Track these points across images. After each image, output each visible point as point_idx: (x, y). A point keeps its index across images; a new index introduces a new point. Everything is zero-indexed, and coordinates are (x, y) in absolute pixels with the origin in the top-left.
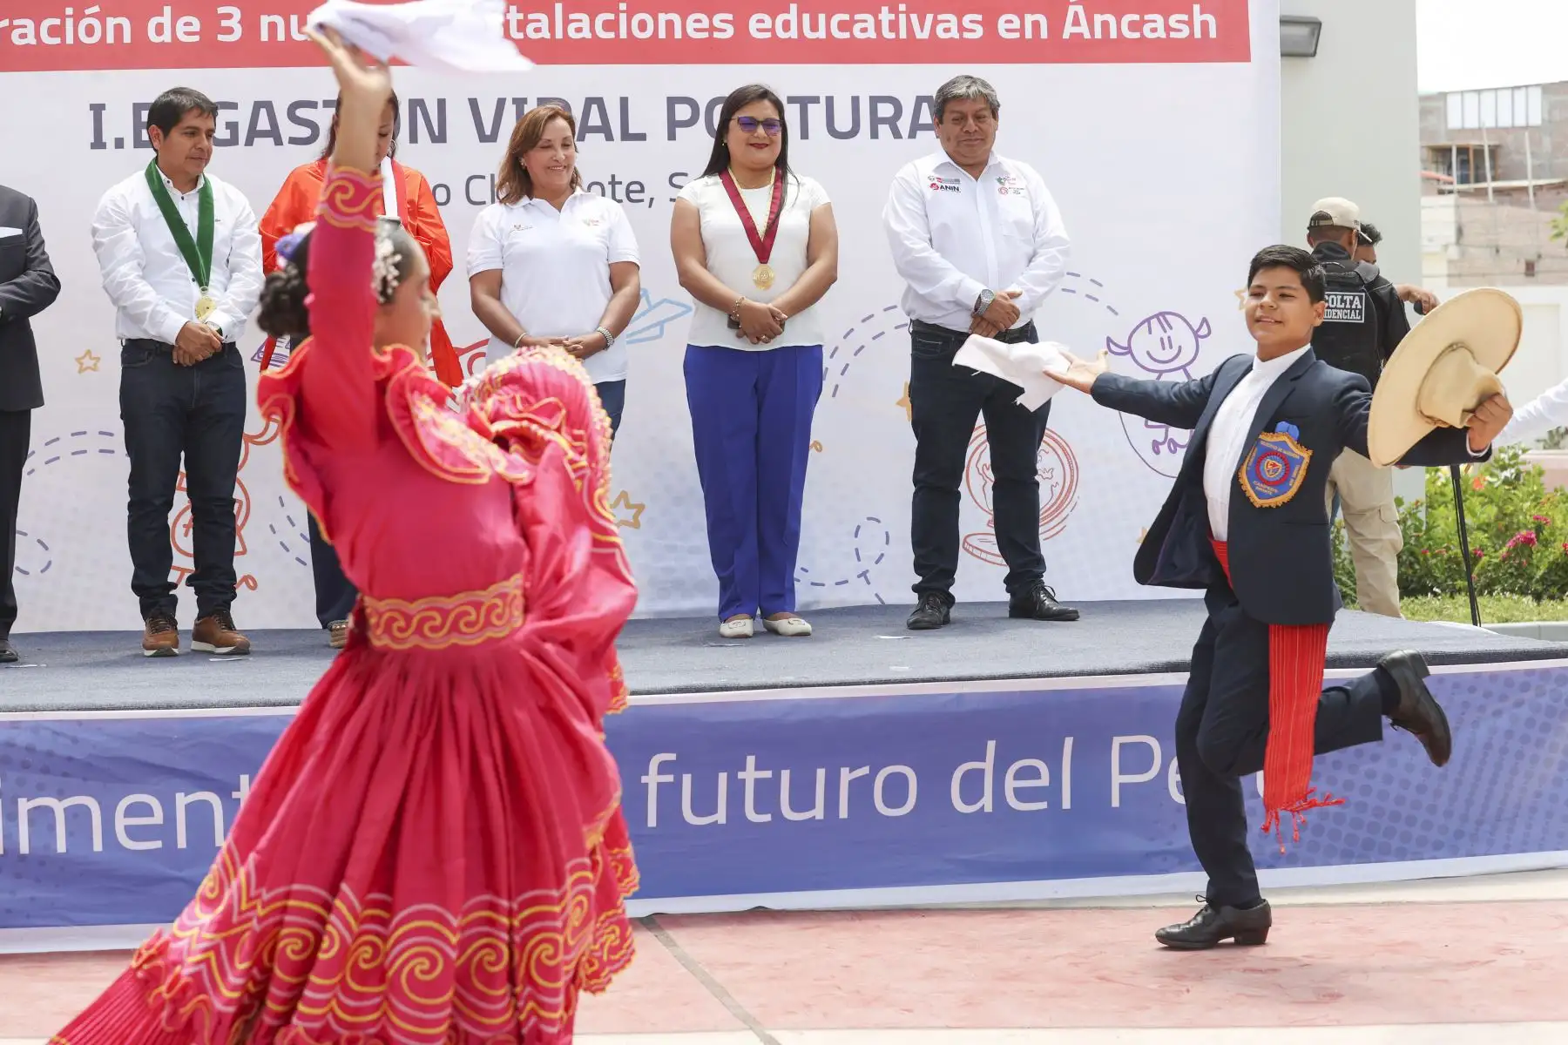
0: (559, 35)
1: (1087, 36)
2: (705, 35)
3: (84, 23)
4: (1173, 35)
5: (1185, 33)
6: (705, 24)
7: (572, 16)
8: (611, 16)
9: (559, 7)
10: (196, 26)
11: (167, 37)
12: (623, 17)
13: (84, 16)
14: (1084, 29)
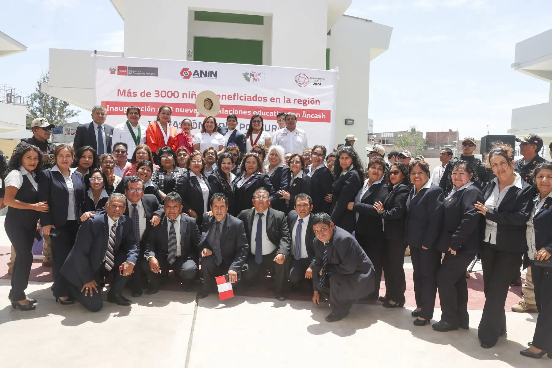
0: (223, 113)
1: (306, 117)
2: (246, 114)
3: (148, 108)
4: (319, 118)
5: (321, 118)
6: (246, 112)
7: (225, 110)
9: (223, 109)
12: (233, 111)
13: (148, 107)
14: (305, 116)
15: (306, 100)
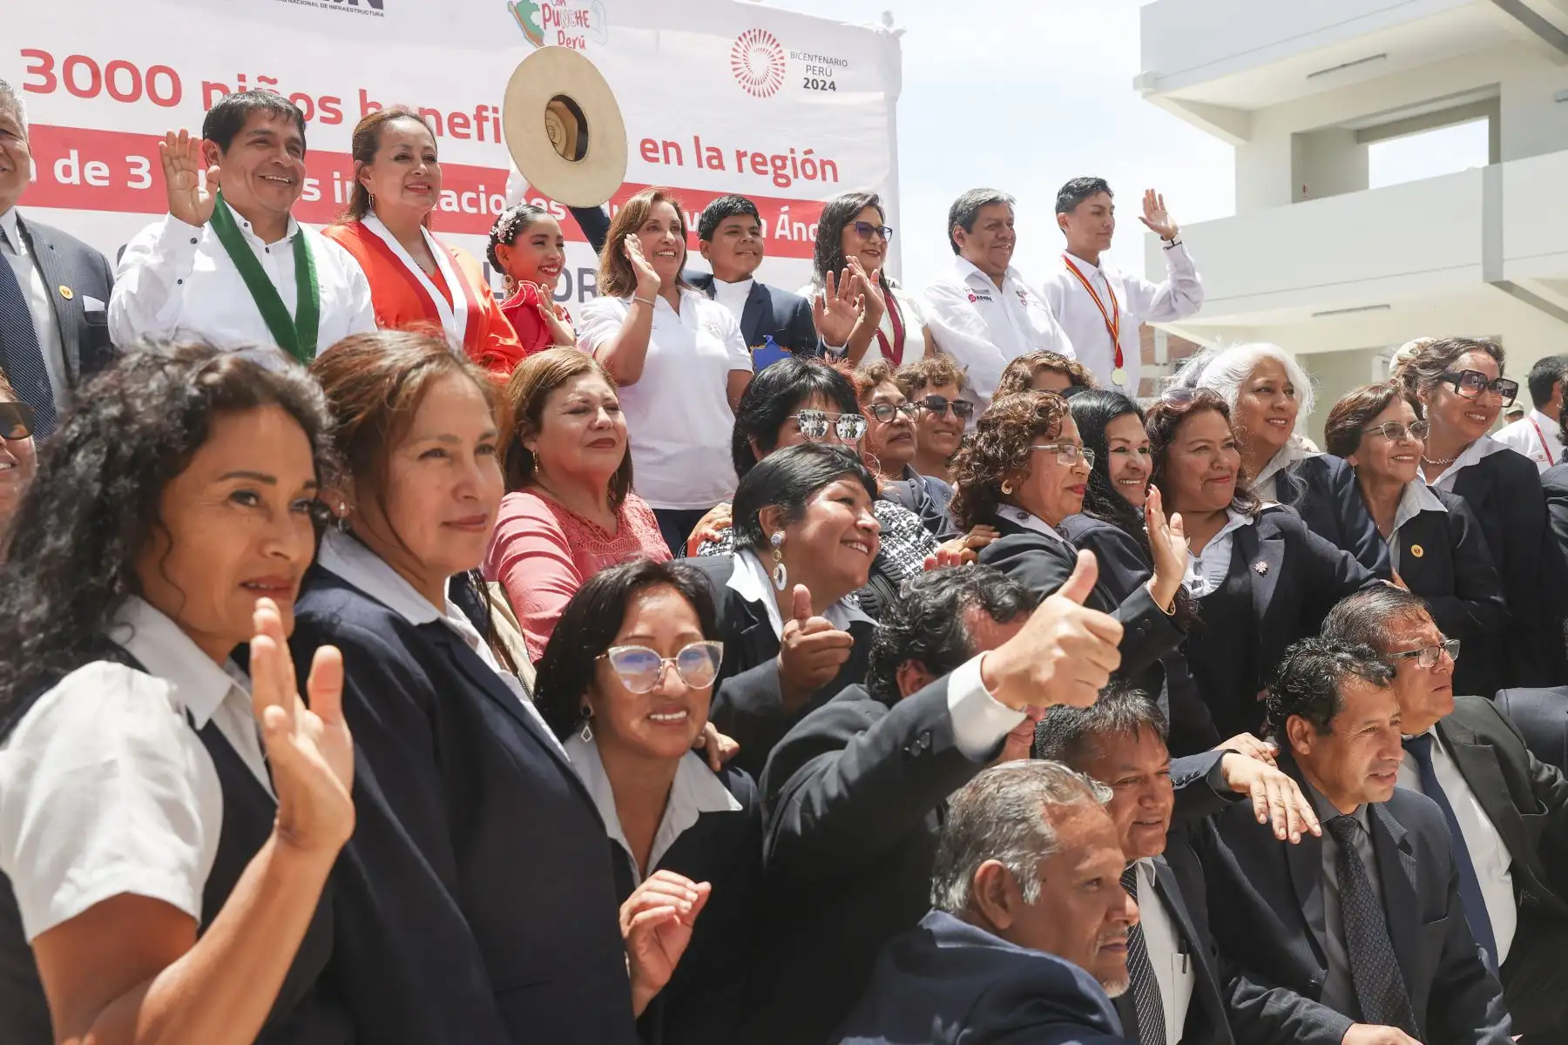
1: (789, 238)
8: (473, 195)
10: (105, 171)
11: (75, 179)
12: (483, 196)
14: (787, 232)
15: (784, 159)
